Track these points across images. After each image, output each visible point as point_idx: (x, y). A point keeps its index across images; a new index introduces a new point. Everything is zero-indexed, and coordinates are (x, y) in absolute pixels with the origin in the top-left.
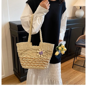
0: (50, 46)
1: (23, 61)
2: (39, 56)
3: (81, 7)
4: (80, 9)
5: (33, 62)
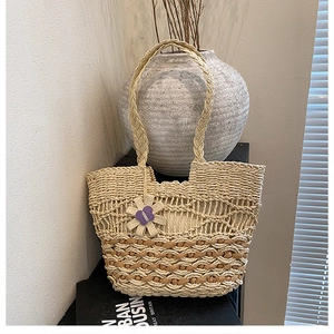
0: (242, 174)
1: (116, 259)
2: (141, 230)
5: (166, 262)
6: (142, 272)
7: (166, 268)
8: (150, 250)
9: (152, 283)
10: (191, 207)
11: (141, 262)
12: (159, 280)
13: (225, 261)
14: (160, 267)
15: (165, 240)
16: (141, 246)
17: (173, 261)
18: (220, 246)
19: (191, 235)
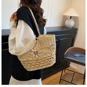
3: (71, 17)
4: (71, 18)
6: (32, 67)
7: (38, 65)
8: (33, 62)
9: (35, 68)
11: (32, 65)
12: (37, 67)
13: (51, 60)
14: (36, 65)
15: (36, 59)
17: (39, 63)
18: (49, 57)
19: (42, 57)
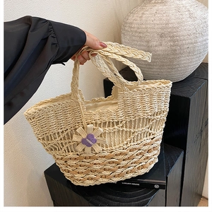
7: (109, 170)
8: (95, 161)
9: (100, 179)
10: (122, 127)
11: (89, 169)
13: (149, 155)
14: (105, 169)
15: (106, 154)
16: (89, 160)
17: (114, 165)
19: (125, 147)
